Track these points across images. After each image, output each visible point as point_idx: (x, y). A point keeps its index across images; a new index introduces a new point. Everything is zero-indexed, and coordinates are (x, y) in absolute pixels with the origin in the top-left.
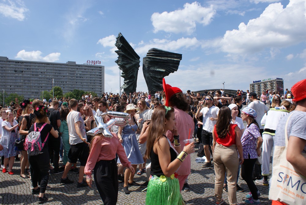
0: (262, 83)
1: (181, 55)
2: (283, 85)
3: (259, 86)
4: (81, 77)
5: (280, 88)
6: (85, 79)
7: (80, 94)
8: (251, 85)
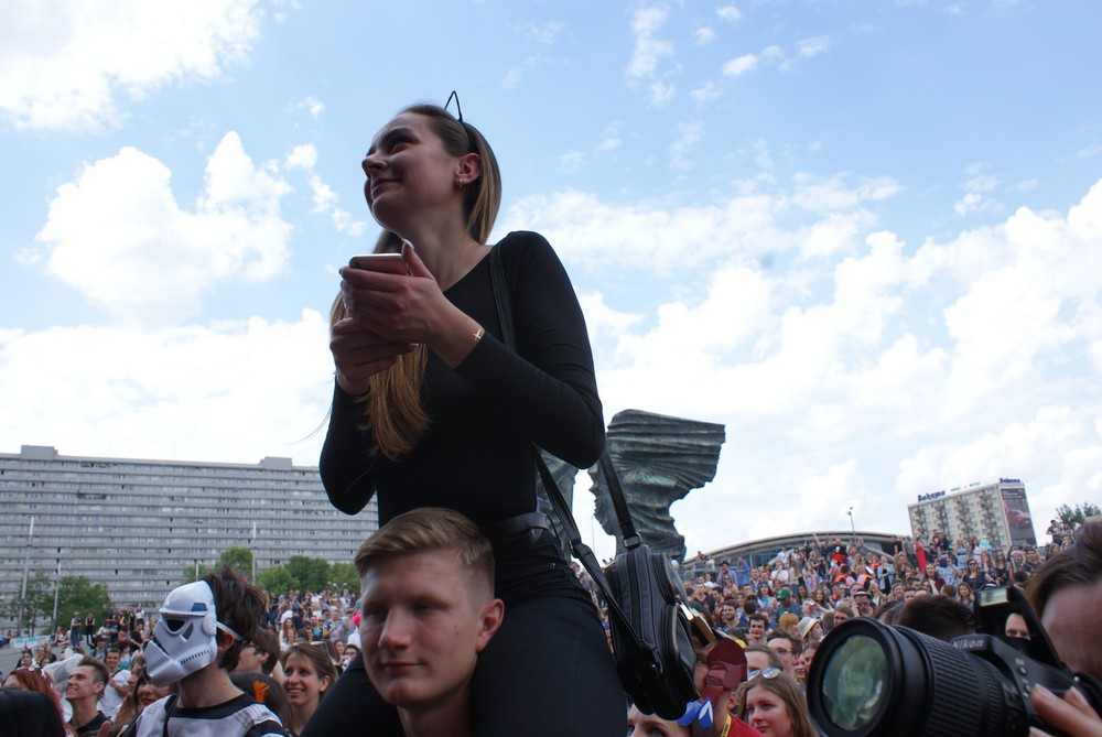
0: (951, 501)
1: (722, 427)
2: (1026, 503)
3: (941, 509)
4: (309, 511)
5: (1017, 514)
6: (323, 517)
7: (313, 572)
8: (910, 509)
